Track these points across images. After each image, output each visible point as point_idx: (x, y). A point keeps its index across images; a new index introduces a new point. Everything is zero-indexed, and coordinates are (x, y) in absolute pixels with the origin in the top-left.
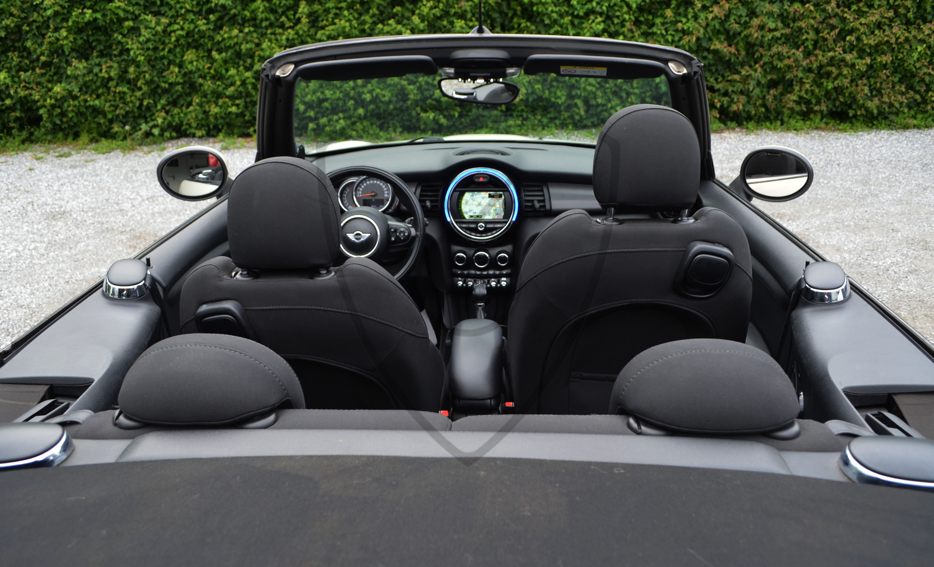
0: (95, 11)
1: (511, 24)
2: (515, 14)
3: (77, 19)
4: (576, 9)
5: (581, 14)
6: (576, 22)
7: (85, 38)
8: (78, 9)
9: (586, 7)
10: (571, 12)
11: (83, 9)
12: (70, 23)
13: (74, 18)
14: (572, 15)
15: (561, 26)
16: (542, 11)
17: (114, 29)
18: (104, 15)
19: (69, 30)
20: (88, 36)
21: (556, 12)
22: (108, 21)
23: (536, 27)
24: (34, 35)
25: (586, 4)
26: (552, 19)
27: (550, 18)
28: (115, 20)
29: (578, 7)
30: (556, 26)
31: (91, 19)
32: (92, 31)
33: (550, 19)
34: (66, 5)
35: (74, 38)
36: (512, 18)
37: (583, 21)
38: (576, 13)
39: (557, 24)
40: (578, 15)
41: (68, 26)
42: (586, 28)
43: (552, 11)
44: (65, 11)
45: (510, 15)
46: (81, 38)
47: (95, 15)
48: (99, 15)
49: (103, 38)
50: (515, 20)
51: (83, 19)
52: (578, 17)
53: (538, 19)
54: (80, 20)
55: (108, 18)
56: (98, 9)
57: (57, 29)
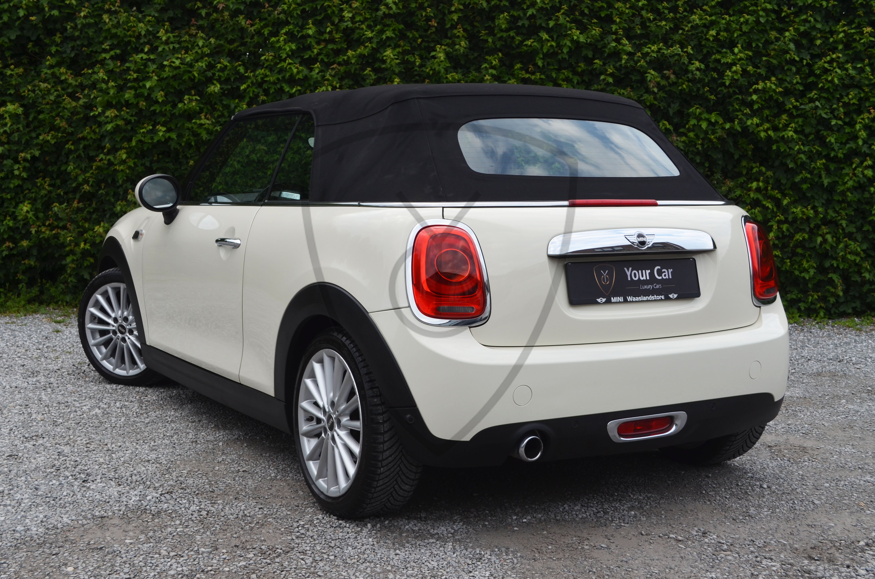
0: (169, 130)
1: (736, 170)
2: (744, 156)
3: (143, 139)
4: (833, 149)
5: (840, 155)
6: (832, 167)
7: (148, 164)
8: (148, 125)
9: (848, 146)
10: (824, 153)
11: (154, 126)
12: (134, 143)
13: (139, 137)
14: (827, 157)
15: (811, 173)
16: (785, 150)
17: (189, 155)
18: (180, 136)
19: (130, 151)
20: (152, 162)
21: (804, 152)
22: (183, 144)
23: (774, 174)
24: (79, 157)
25: (847, 143)
26: (799, 163)
27: (795, 160)
28: (193, 143)
29: (836, 147)
30: (804, 172)
31: (163, 140)
32: (158, 155)
33: (796, 163)
34: (133, 119)
35: (134, 163)
36: (739, 161)
37: (842, 166)
38: (832, 154)
39: (805, 169)
40: (836, 156)
41: (130, 147)
42: (847, 174)
43: (799, 151)
44: (129, 127)
45: (736, 157)
46: (142, 165)
47: (168, 135)
48: (174, 136)
49: (171, 166)
50: (744, 163)
51: (152, 138)
52: (835, 160)
53: (777, 163)
54: (147, 140)
55: (185, 139)
56: (173, 127)
57: (114, 150)
